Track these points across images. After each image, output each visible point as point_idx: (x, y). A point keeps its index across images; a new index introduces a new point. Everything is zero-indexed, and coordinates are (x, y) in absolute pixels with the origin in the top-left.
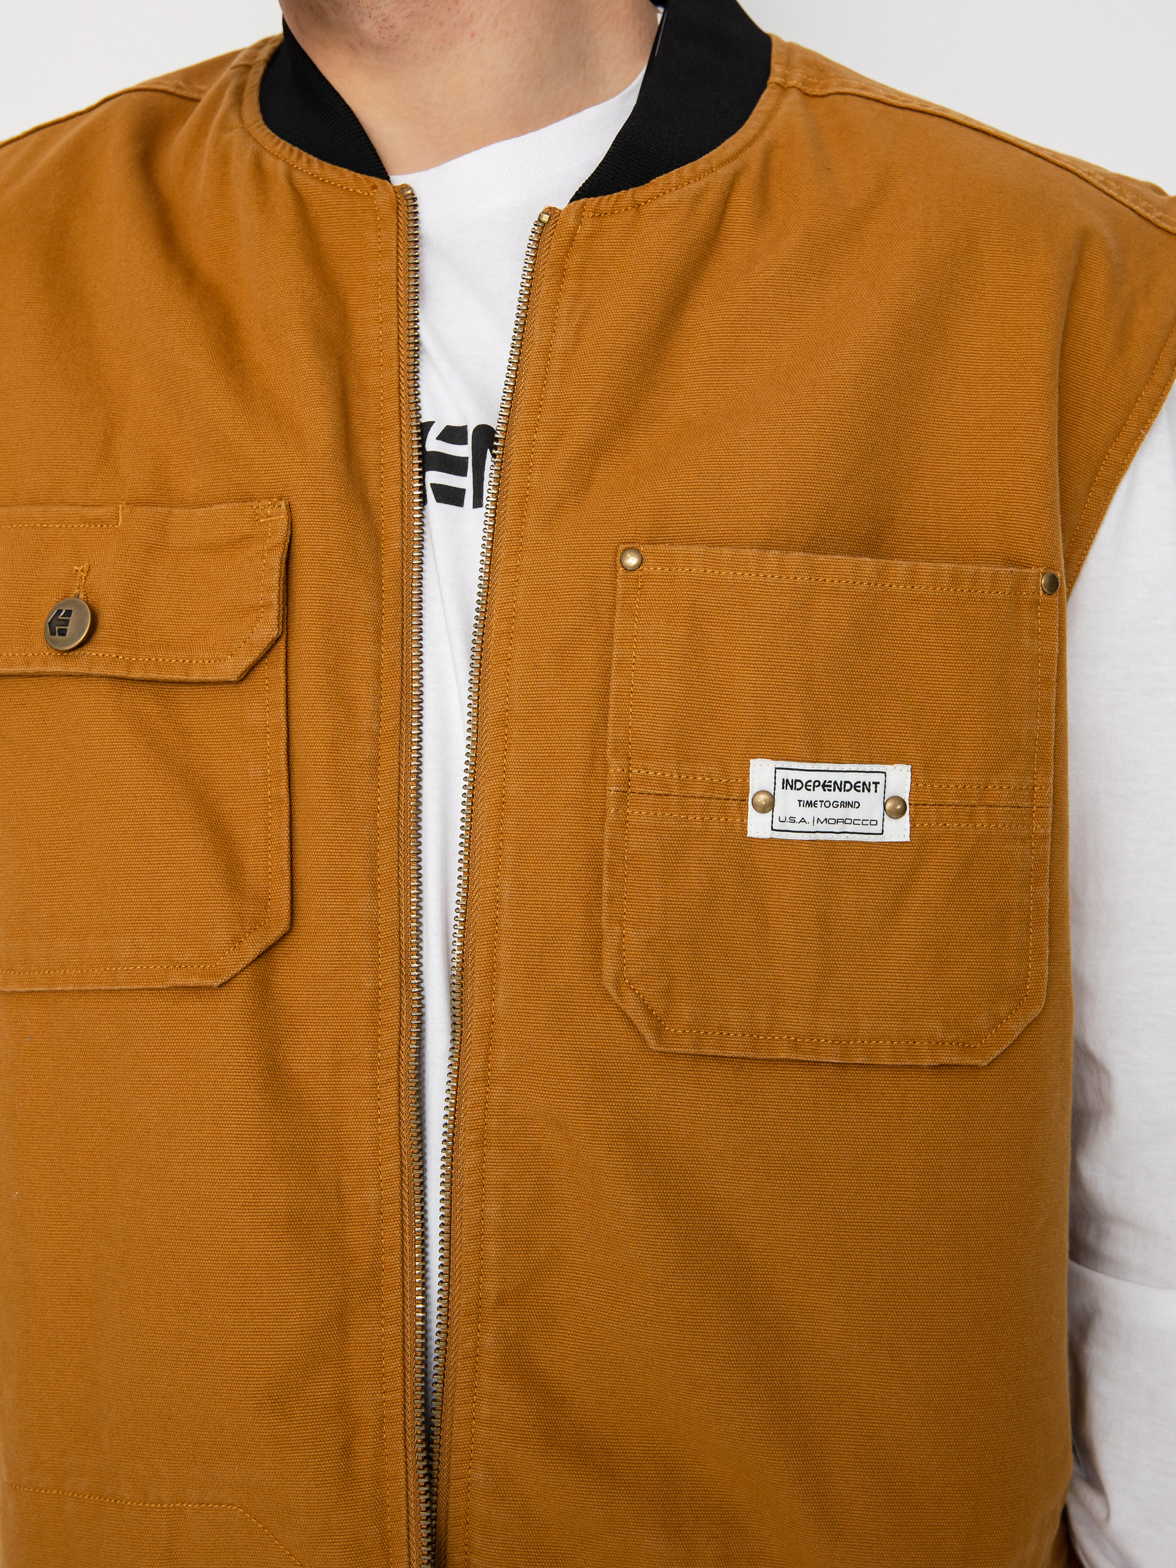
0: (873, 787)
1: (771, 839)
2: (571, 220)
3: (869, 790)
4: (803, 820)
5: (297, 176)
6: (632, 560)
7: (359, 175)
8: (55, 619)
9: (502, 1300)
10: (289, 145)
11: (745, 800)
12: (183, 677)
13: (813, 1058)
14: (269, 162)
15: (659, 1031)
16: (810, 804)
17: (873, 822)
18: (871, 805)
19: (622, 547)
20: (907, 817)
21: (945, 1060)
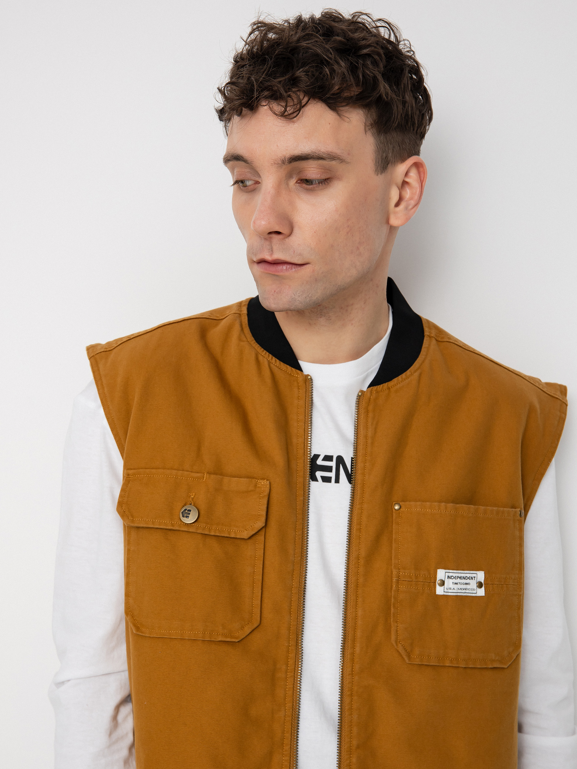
0: (474, 578)
1: (444, 595)
2: (369, 394)
3: (473, 579)
4: (454, 589)
5: (272, 365)
6: (397, 507)
7: (293, 369)
8: (184, 511)
9: (358, 747)
10: (268, 353)
11: (435, 582)
12: (228, 536)
13: (457, 665)
14: (261, 358)
15: (409, 656)
16: (456, 584)
17: (474, 590)
18: (473, 584)
19: (394, 503)
20: (483, 588)
21: (495, 666)
